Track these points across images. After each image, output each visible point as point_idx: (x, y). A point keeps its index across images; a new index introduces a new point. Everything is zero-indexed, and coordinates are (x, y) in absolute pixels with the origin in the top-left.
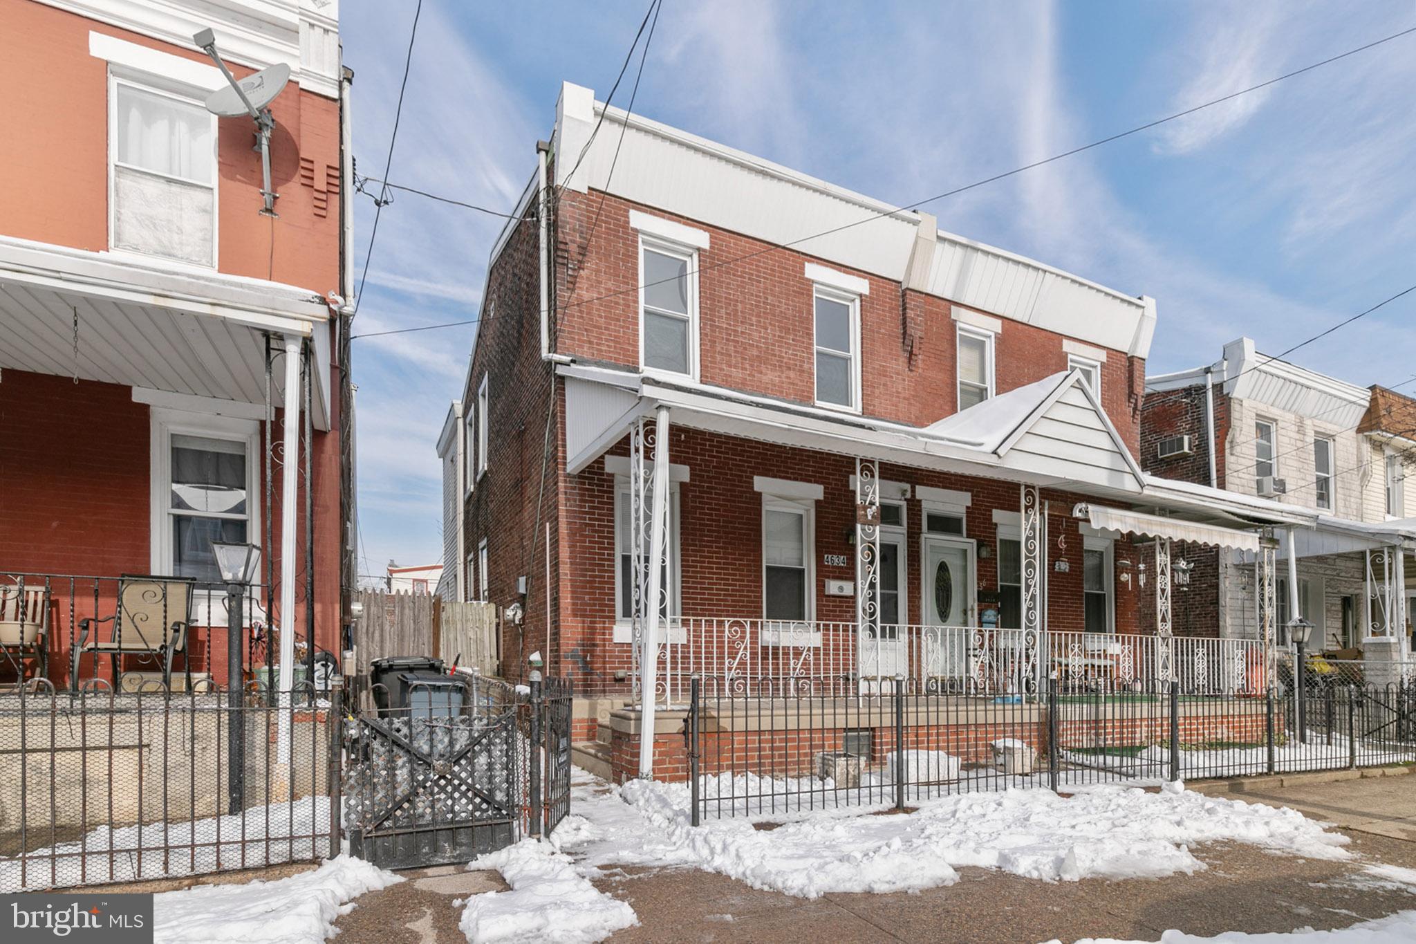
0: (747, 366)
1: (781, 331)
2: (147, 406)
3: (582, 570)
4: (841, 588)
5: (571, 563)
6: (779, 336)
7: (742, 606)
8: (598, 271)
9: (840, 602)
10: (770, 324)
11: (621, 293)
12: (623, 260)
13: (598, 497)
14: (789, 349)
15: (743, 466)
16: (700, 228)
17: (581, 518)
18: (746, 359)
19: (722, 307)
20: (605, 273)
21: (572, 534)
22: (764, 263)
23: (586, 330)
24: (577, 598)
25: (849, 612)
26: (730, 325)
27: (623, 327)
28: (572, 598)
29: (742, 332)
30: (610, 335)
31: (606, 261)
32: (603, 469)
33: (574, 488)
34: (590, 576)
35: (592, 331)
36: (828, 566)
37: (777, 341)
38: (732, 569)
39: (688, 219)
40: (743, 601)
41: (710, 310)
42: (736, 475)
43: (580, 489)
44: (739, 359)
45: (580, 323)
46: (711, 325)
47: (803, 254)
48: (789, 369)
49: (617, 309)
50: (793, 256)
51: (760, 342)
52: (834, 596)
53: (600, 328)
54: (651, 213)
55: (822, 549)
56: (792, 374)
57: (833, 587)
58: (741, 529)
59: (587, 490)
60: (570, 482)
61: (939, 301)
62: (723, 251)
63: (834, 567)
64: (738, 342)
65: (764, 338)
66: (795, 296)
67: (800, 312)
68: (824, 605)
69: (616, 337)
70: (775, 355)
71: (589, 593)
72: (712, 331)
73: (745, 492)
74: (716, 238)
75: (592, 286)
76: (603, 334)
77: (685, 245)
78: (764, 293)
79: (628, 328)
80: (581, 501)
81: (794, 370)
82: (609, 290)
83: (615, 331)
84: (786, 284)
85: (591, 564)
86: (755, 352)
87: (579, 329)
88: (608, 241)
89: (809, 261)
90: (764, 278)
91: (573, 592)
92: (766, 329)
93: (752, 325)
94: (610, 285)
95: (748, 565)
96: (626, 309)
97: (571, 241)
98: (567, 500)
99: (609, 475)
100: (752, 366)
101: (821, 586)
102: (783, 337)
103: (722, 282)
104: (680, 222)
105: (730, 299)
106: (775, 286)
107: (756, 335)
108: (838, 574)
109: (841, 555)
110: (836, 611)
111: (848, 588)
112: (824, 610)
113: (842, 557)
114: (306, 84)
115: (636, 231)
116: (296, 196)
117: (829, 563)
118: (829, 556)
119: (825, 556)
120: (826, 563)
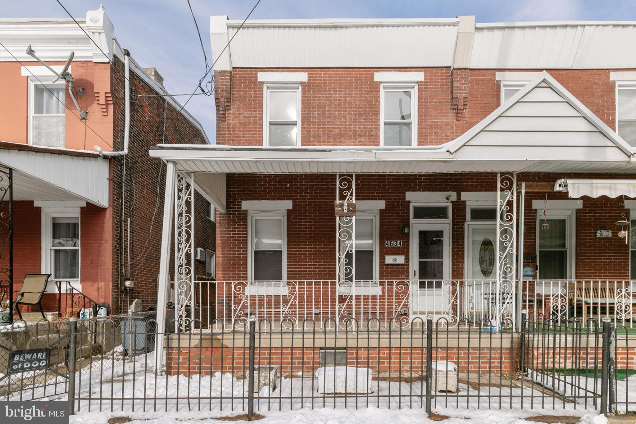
0: (331, 140)
1: (355, 116)
2: (40, 208)
3: (228, 260)
4: (395, 260)
5: (223, 257)
6: (354, 119)
7: (326, 274)
8: (239, 109)
9: (396, 268)
10: (348, 114)
11: (252, 117)
12: (253, 100)
13: (237, 222)
14: (361, 125)
15: (328, 196)
16: (302, 71)
17: (228, 234)
18: (330, 137)
19: (315, 111)
20: (243, 109)
21: (223, 242)
22: (344, 80)
23: (232, 140)
24: (225, 274)
25: (404, 273)
26: (320, 120)
27: (253, 134)
28: (223, 274)
29: (328, 122)
30: (246, 140)
31: (244, 102)
32: (241, 208)
33: (223, 220)
34: (233, 263)
35: (235, 140)
36: (388, 248)
37: (353, 122)
38: (319, 254)
39: (294, 68)
40: (326, 271)
41: (307, 114)
42: (322, 202)
43: (227, 220)
44: (326, 137)
45: (229, 137)
46: (307, 122)
47: (372, 68)
48: (361, 136)
49: (250, 125)
50: (366, 71)
51: (341, 125)
52: (388, 265)
53: (240, 137)
54: (270, 71)
55: (383, 238)
57: (389, 259)
58: (326, 231)
59: (232, 220)
60: (222, 217)
61: (484, 72)
62: (317, 80)
63: (392, 247)
64: (325, 128)
65: (343, 122)
66: (367, 94)
67: (370, 102)
68: (385, 271)
69: (249, 140)
70: (351, 131)
71: (232, 271)
72: (308, 125)
73: (329, 210)
74: (312, 74)
75: (235, 117)
76: (241, 140)
77: (293, 83)
78: (344, 97)
79: (256, 134)
80: (228, 225)
81: (364, 136)
82: (245, 117)
83: (248, 137)
84: (360, 88)
85: (233, 257)
86: (337, 131)
87: (228, 140)
88: (245, 92)
89: (377, 71)
90: (344, 88)
91: (223, 271)
92: (345, 117)
93: (336, 117)
94: (246, 114)
95: (330, 251)
96: (255, 124)
97: (221, 97)
98: (221, 226)
99: (244, 211)
100: (335, 139)
101: (382, 260)
102: (357, 119)
103: (316, 97)
104: (289, 71)
105: (321, 105)
106: (352, 91)
107: (338, 122)
108: (396, 251)
109: (398, 240)
110: (394, 274)
111: (401, 259)
112: (386, 273)
113: (399, 241)
114: (95, 60)
115: (262, 83)
116: (95, 110)
117: (389, 246)
118: (389, 242)
119: (386, 242)
120: (387, 246)
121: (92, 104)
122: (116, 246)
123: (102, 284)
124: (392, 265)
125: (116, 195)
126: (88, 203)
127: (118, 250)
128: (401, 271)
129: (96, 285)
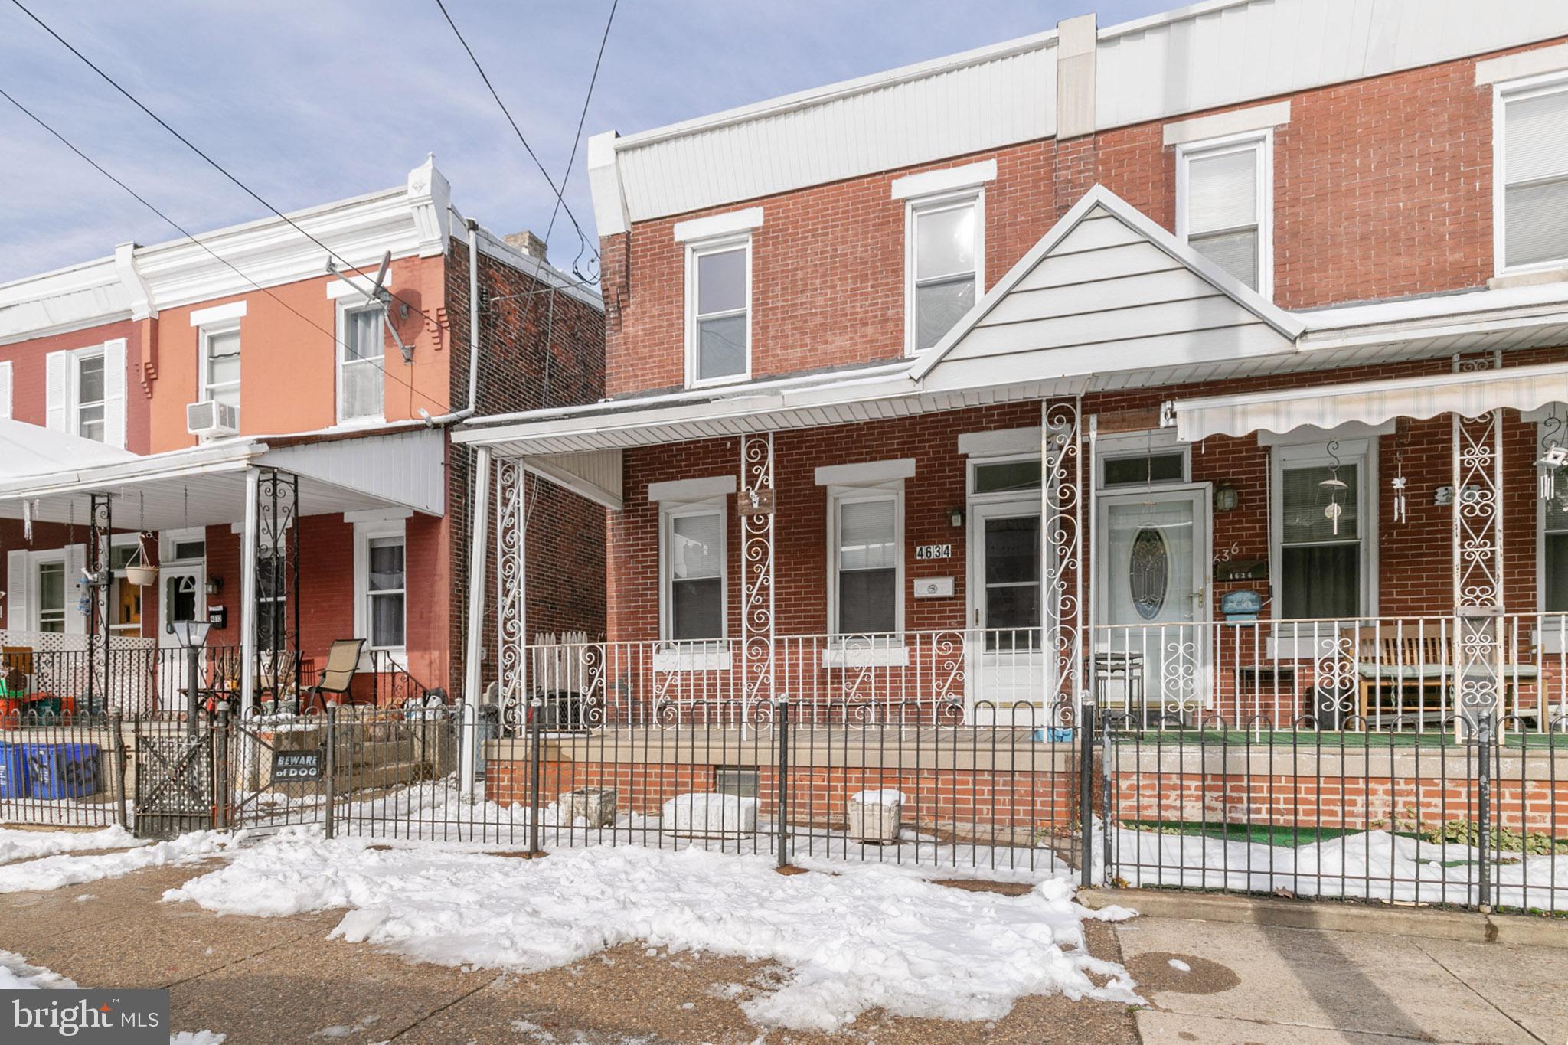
0: (808, 341)
1: (854, 283)
2: (353, 524)
3: (626, 602)
4: (933, 588)
5: (618, 597)
6: (852, 290)
7: (799, 623)
8: (643, 302)
9: (940, 605)
10: (840, 279)
11: (664, 315)
12: (666, 280)
13: (641, 527)
14: (866, 300)
15: (802, 459)
16: (752, 206)
17: (626, 552)
18: (806, 333)
19: (777, 284)
20: (650, 301)
21: (618, 568)
22: (833, 208)
23: (632, 365)
24: (622, 630)
25: (955, 617)
26: (787, 300)
27: (666, 349)
28: (618, 630)
29: (802, 304)
30: (654, 362)
31: (651, 288)
32: (647, 498)
33: (620, 524)
34: (634, 607)
35: (637, 365)
36: (922, 561)
37: (849, 297)
38: (786, 582)
39: (738, 203)
40: (800, 617)
41: (762, 293)
42: (791, 473)
43: (625, 523)
44: (798, 336)
45: (626, 361)
46: (763, 310)
47: (887, 172)
48: (866, 324)
49: (661, 332)
50: (875, 181)
51: (826, 306)
52: (922, 599)
53: (644, 358)
54: (697, 217)
55: (914, 538)
56: (869, 330)
57: (923, 588)
58: (799, 533)
59: (632, 522)
60: (617, 518)
62: (780, 218)
63: (930, 561)
64: (796, 316)
65: (830, 299)
66: (877, 231)
67: (884, 246)
68: (915, 612)
69: (660, 361)
70: (846, 315)
71: (633, 624)
72: (764, 316)
73: (803, 490)
74: (771, 208)
75: (637, 319)
76: (647, 363)
77: (738, 233)
78: (832, 245)
79: (672, 348)
80: (626, 535)
81: (873, 323)
82: (653, 316)
83: (659, 355)
84: (863, 221)
85: (634, 596)
86: (819, 320)
87: (626, 366)
88: (652, 267)
89: (897, 178)
90: (833, 227)
91: (619, 624)
92: (833, 287)
93: (816, 290)
94: (655, 312)
95: (807, 574)
96: (670, 329)
97: (612, 285)
98: (614, 536)
99: (652, 503)
100: (814, 338)
101: (909, 587)
102: (857, 289)
103: (778, 255)
104: (728, 211)
105: (788, 271)
106: (847, 230)
107: (820, 300)
108: (937, 569)
109: (942, 544)
110: (934, 618)
111: (944, 587)
112: (918, 618)
113: (945, 546)
114: (423, 254)
115: (682, 244)
116: (425, 340)
117: (925, 557)
118: (924, 548)
119: (918, 548)
120: (919, 558)
121: (420, 332)
122: (457, 585)
123: (436, 654)
124: (929, 599)
125: (455, 491)
126: (415, 513)
127: (460, 591)
128: (950, 611)
129: (427, 656)
